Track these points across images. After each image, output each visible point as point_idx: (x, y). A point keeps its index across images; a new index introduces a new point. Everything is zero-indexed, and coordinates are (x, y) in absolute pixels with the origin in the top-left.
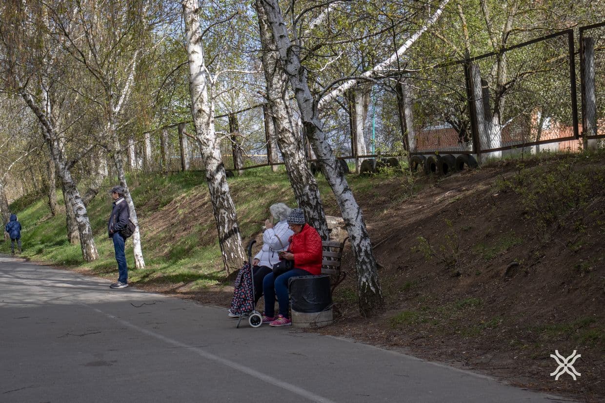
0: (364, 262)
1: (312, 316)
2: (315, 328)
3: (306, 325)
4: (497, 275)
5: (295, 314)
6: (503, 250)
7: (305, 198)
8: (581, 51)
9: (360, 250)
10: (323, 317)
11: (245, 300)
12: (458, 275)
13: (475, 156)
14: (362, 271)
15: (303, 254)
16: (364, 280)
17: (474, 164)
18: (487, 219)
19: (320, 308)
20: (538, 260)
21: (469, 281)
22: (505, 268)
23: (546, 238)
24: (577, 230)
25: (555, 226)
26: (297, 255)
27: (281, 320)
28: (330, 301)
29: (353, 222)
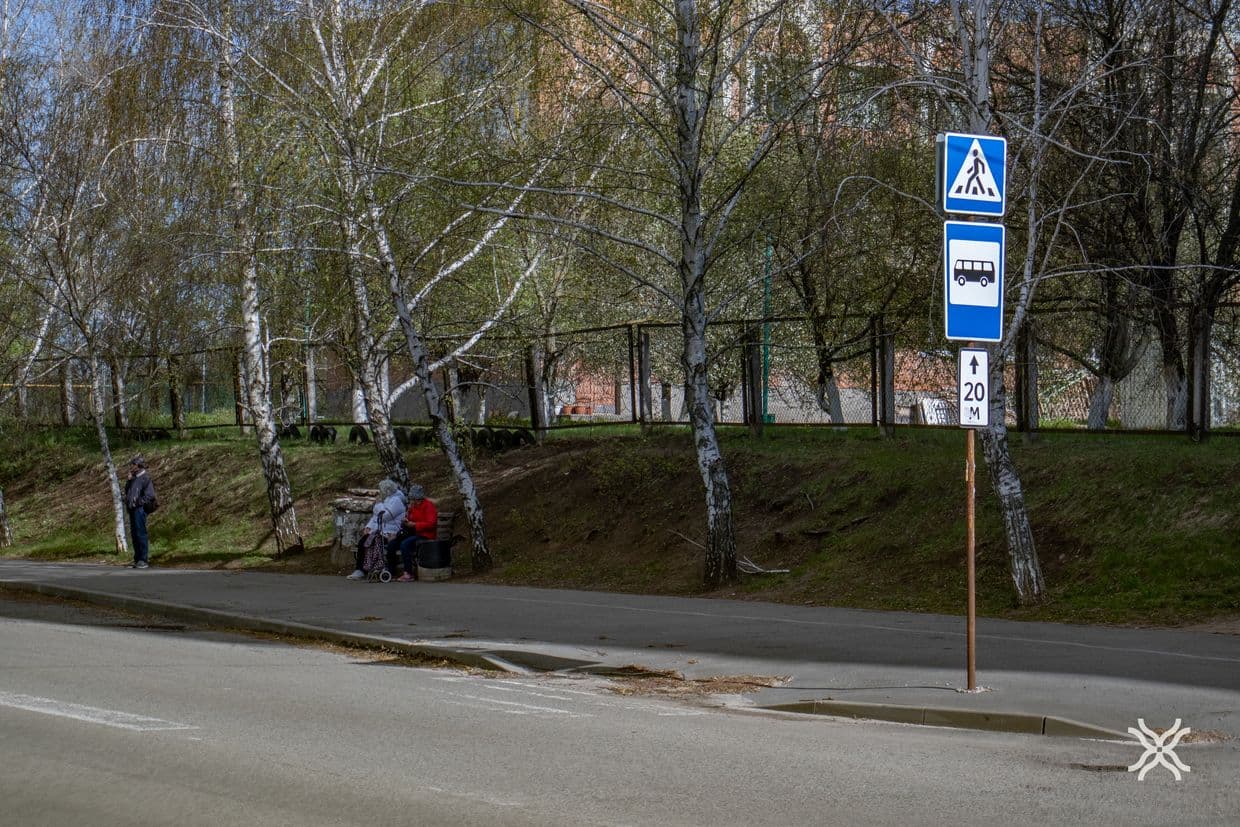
0: (478, 529)
1: (437, 571)
2: (439, 580)
3: (433, 578)
4: (581, 539)
5: (422, 570)
6: (584, 521)
7: (396, 475)
8: (639, 345)
9: (475, 518)
10: (444, 572)
11: (377, 559)
12: (548, 540)
13: (532, 432)
14: (476, 536)
15: (423, 523)
16: (477, 543)
17: (532, 441)
18: (563, 495)
19: (442, 565)
20: (614, 527)
21: (557, 545)
22: (587, 534)
23: (619, 511)
24: (643, 504)
25: (625, 501)
26: (418, 523)
27: (406, 575)
28: (449, 559)
29: (469, 496)
